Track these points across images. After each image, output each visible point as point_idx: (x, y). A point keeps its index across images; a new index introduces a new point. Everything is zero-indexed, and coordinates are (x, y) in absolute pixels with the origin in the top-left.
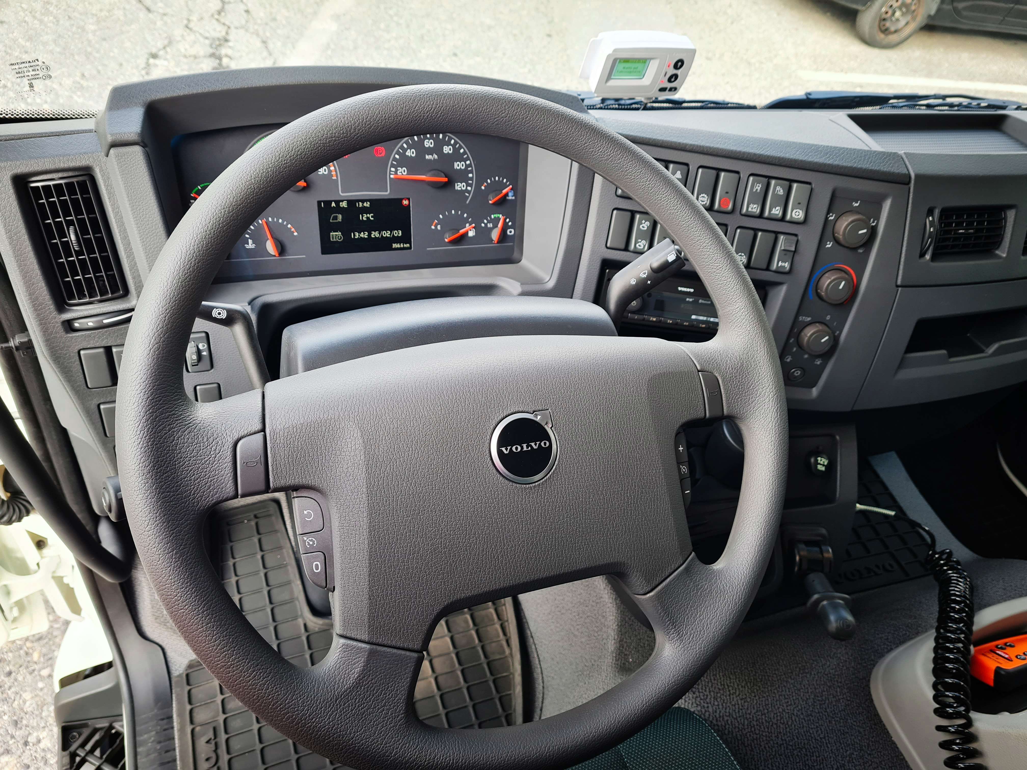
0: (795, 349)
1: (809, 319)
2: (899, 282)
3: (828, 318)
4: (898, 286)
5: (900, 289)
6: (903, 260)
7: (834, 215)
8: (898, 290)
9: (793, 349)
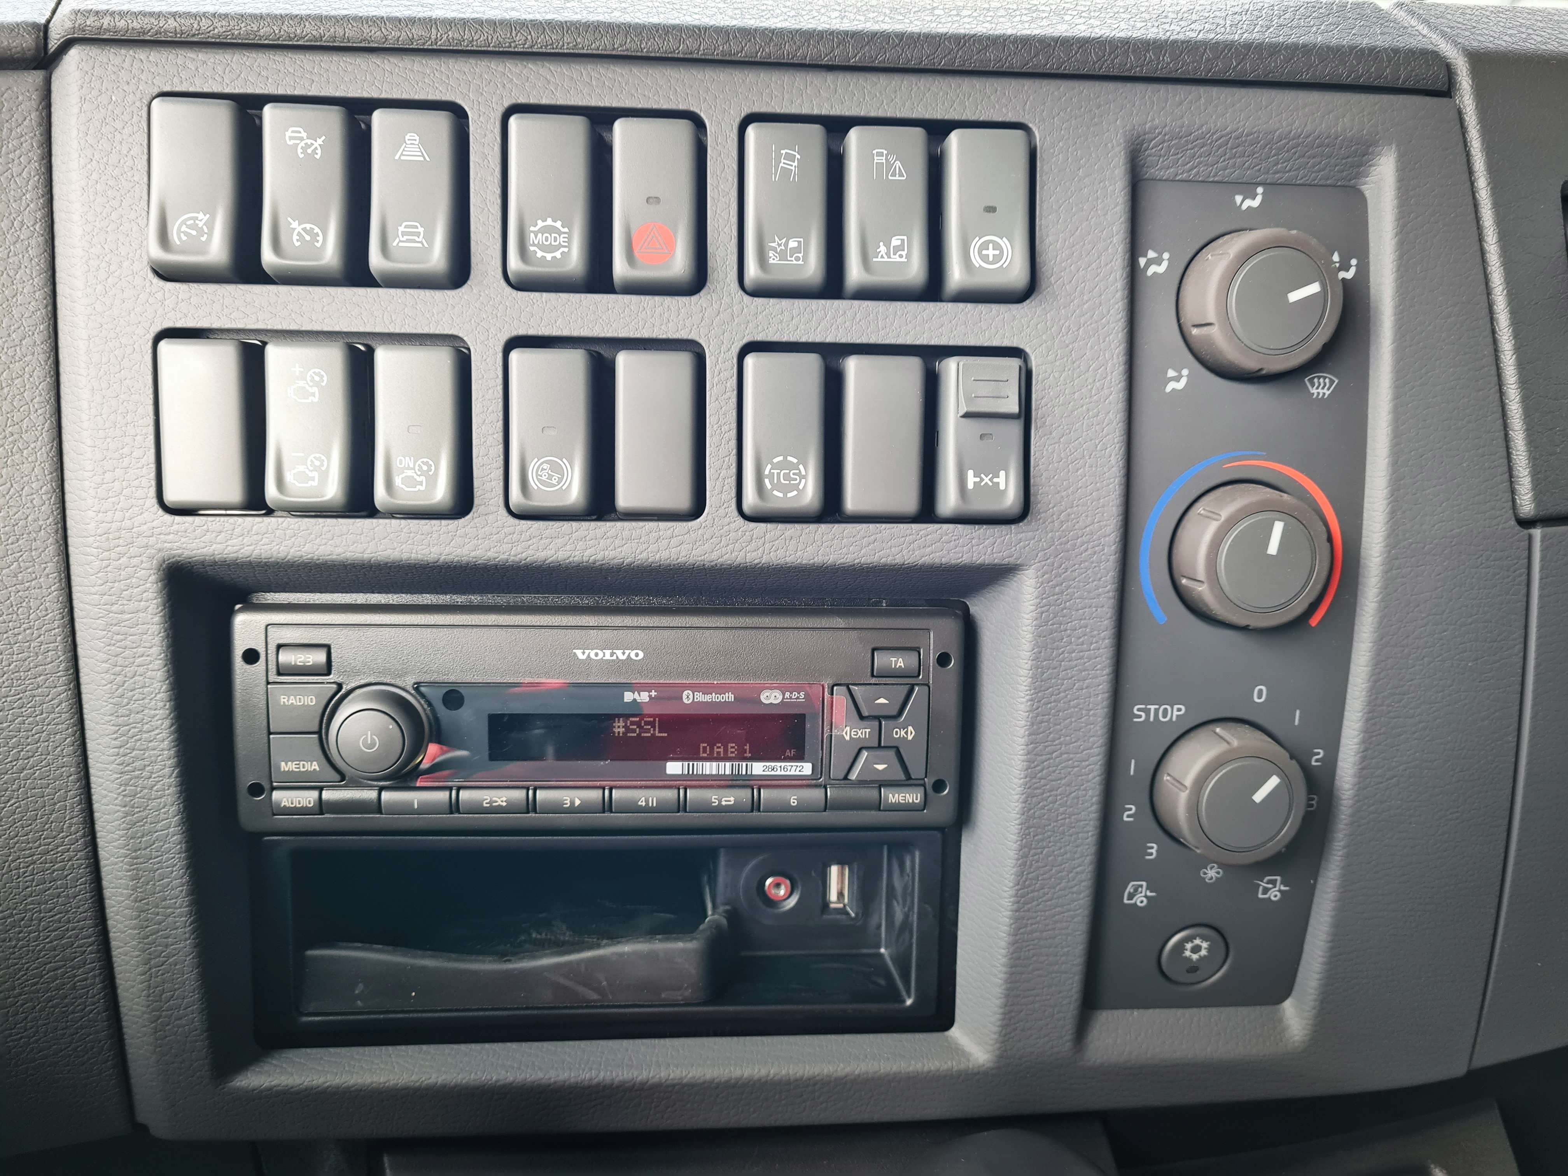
0: (1154, 850)
1: (1176, 711)
2: (1527, 505)
3: (1260, 694)
4: (1526, 523)
5: (1537, 533)
6: (1515, 408)
7: (1166, 256)
8: (1530, 538)
9: (1145, 851)
